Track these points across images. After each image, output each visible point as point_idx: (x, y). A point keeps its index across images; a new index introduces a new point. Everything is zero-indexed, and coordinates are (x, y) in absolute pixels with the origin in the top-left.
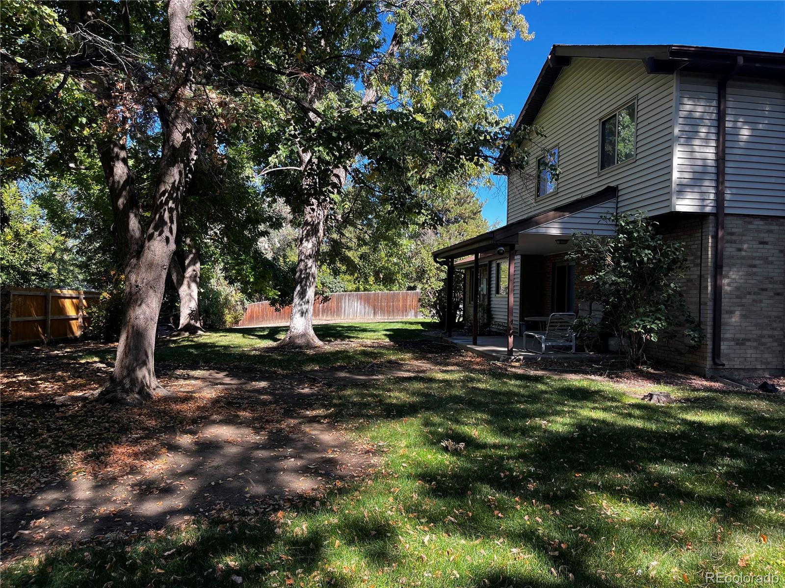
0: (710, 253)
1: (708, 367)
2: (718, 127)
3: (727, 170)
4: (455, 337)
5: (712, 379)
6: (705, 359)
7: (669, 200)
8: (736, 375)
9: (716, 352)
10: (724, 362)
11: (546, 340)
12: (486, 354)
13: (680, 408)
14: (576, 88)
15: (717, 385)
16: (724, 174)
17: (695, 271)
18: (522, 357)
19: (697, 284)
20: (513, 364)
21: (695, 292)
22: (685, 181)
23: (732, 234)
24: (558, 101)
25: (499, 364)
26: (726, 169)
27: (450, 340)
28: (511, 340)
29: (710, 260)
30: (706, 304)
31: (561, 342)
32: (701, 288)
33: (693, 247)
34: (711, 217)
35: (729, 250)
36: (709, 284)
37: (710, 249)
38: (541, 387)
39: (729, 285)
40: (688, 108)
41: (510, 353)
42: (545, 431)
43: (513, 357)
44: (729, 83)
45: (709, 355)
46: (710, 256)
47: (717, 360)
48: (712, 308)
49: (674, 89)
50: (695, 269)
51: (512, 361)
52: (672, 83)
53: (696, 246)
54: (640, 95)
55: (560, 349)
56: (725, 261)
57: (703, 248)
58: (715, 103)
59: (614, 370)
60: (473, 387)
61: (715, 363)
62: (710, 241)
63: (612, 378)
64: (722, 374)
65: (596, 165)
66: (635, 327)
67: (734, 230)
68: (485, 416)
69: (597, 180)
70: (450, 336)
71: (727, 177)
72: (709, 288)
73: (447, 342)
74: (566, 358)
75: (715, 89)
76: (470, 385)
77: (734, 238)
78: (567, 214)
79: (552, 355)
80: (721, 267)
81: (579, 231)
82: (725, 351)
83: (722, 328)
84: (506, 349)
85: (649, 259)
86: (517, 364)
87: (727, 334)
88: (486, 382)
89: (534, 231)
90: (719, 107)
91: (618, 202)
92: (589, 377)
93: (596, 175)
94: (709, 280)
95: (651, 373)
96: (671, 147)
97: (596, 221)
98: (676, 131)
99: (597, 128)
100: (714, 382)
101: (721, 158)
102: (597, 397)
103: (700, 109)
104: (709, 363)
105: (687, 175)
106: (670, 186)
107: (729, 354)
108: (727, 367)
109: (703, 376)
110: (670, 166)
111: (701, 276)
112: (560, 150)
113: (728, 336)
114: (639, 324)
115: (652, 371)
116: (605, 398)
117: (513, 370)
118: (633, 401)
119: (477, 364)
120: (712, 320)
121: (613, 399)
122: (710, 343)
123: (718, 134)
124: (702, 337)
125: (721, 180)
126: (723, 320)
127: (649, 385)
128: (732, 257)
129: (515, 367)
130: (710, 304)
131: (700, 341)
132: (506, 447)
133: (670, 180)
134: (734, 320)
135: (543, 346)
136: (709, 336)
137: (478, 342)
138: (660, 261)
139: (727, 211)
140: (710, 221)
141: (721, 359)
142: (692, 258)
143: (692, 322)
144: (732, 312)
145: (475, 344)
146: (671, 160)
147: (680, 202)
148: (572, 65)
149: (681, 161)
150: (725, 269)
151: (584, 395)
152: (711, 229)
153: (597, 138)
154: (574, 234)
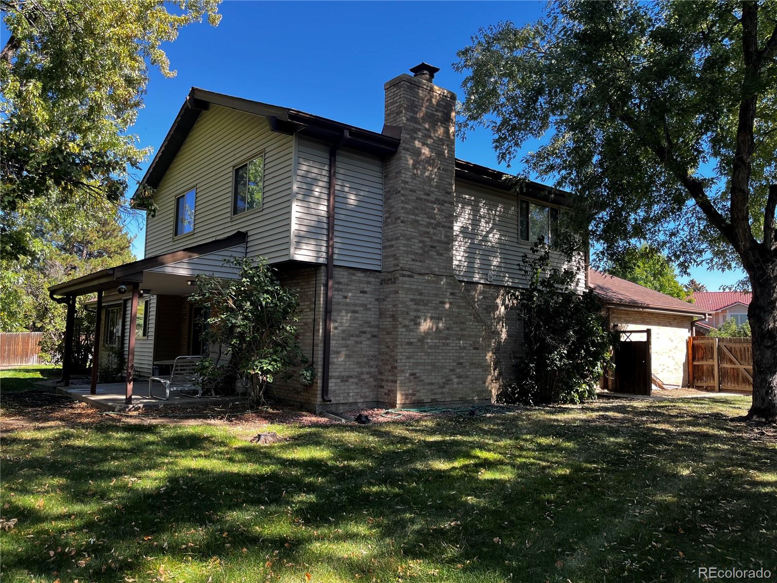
0: (322, 299)
1: (318, 403)
2: (329, 189)
3: (336, 228)
4: (73, 386)
5: (321, 415)
6: (315, 395)
7: (288, 249)
8: (341, 409)
9: (325, 390)
10: (331, 399)
11: (171, 385)
12: (101, 404)
13: (281, 447)
14: (213, 133)
15: (323, 420)
16: (333, 230)
17: (310, 316)
18: (141, 405)
19: (312, 326)
20: (130, 413)
21: (310, 334)
22: (302, 233)
23: (339, 283)
24: (198, 143)
25: (112, 414)
26: (335, 226)
27: (64, 389)
28: (130, 386)
29: (322, 305)
30: (317, 345)
31: (187, 387)
32: (314, 331)
33: (309, 293)
34: (323, 268)
35: (337, 297)
36: (321, 327)
37: (322, 296)
38: (150, 437)
39: (336, 328)
40: (304, 168)
41: (129, 401)
42: (131, 489)
43: (131, 406)
44: (338, 151)
45: (319, 392)
46: (322, 302)
47: (325, 397)
48: (322, 349)
49: (293, 149)
50: (310, 313)
51: (130, 410)
52: (291, 143)
53: (311, 293)
54: (267, 150)
55: (188, 393)
56: (334, 307)
57: (316, 295)
58: (326, 168)
59: (234, 414)
60: (67, 446)
61: (324, 400)
62: (322, 288)
63: (231, 421)
64: (329, 410)
65: (229, 210)
66: (254, 369)
67: (341, 280)
68: (62, 481)
69: (229, 224)
70: (67, 385)
71: (336, 233)
72: (321, 331)
73: (61, 392)
74: (191, 403)
75: (327, 155)
76: (64, 443)
77: (341, 286)
78: (196, 256)
79: (177, 400)
80: (331, 312)
81: (203, 272)
82: (333, 388)
83: (330, 367)
84: (124, 397)
85: (267, 303)
86: (135, 413)
87: (333, 372)
88: (86, 437)
89: (159, 270)
90: (330, 171)
91: (247, 248)
92: (209, 421)
93: (229, 220)
94: (321, 324)
95: (270, 413)
96: (290, 201)
97: (220, 264)
98: (295, 188)
99: (231, 174)
100: (322, 417)
101: (331, 216)
102: (206, 444)
103: (315, 171)
104: (319, 399)
105: (304, 228)
106: (289, 236)
107: (335, 390)
108: (333, 402)
109: (313, 412)
110: (290, 218)
111: (314, 320)
112: (198, 191)
113: (334, 374)
114: (257, 366)
115: (271, 411)
116: (214, 443)
117: (129, 420)
118: (240, 444)
119: (88, 416)
120: (322, 360)
121: (222, 444)
122: (320, 382)
123: (329, 195)
124: (313, 376)
125: (331, 235)
126: (331, 360)
127: (265, 425)
128: (339, 304)
129: (131, 416)
130: (321, 345)
131: (312, 380)
132: (73, 517)
133: (289, 230)
134: (340, 361)
135: (168, 391)
136: (320, 374)
137: (97, 390)
138: (276, 305)
139: (336, 263)
140: (322, 271)
141: (329, 395)
142: (308, 303)
143: (306, 362)
144: (338, 353)
145: (93, 393)
146: (290, 212)
147: (298, 252)
148: (211, 111)
149: (298, 215)
150: (333, 313)
151: (192, 443)
152: (322, 278)
153: (230, 184)
154: (198, 276)
